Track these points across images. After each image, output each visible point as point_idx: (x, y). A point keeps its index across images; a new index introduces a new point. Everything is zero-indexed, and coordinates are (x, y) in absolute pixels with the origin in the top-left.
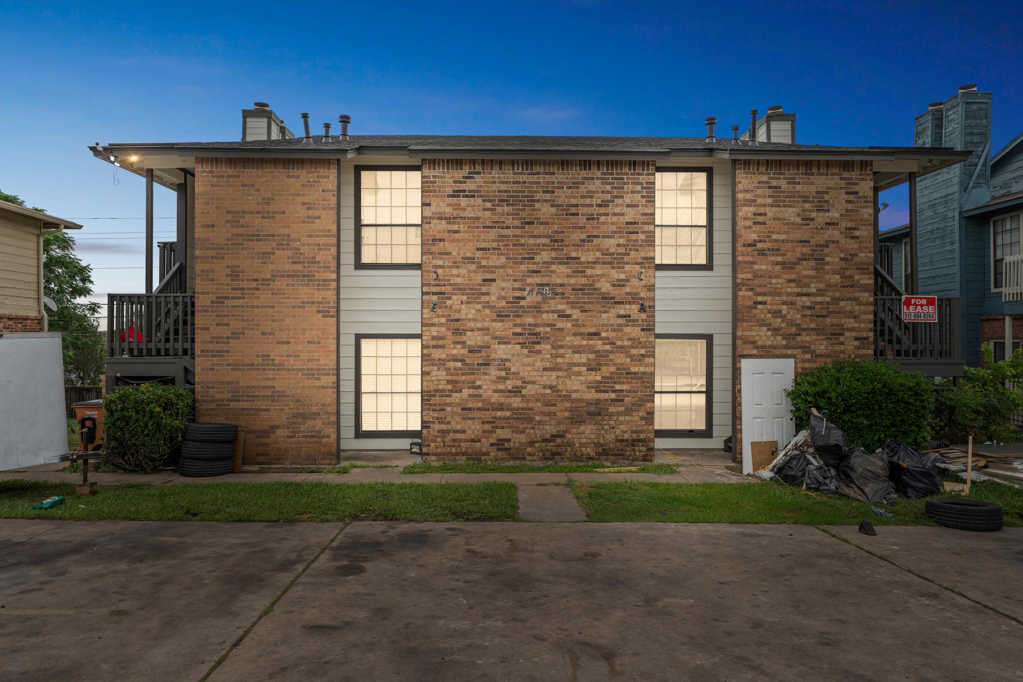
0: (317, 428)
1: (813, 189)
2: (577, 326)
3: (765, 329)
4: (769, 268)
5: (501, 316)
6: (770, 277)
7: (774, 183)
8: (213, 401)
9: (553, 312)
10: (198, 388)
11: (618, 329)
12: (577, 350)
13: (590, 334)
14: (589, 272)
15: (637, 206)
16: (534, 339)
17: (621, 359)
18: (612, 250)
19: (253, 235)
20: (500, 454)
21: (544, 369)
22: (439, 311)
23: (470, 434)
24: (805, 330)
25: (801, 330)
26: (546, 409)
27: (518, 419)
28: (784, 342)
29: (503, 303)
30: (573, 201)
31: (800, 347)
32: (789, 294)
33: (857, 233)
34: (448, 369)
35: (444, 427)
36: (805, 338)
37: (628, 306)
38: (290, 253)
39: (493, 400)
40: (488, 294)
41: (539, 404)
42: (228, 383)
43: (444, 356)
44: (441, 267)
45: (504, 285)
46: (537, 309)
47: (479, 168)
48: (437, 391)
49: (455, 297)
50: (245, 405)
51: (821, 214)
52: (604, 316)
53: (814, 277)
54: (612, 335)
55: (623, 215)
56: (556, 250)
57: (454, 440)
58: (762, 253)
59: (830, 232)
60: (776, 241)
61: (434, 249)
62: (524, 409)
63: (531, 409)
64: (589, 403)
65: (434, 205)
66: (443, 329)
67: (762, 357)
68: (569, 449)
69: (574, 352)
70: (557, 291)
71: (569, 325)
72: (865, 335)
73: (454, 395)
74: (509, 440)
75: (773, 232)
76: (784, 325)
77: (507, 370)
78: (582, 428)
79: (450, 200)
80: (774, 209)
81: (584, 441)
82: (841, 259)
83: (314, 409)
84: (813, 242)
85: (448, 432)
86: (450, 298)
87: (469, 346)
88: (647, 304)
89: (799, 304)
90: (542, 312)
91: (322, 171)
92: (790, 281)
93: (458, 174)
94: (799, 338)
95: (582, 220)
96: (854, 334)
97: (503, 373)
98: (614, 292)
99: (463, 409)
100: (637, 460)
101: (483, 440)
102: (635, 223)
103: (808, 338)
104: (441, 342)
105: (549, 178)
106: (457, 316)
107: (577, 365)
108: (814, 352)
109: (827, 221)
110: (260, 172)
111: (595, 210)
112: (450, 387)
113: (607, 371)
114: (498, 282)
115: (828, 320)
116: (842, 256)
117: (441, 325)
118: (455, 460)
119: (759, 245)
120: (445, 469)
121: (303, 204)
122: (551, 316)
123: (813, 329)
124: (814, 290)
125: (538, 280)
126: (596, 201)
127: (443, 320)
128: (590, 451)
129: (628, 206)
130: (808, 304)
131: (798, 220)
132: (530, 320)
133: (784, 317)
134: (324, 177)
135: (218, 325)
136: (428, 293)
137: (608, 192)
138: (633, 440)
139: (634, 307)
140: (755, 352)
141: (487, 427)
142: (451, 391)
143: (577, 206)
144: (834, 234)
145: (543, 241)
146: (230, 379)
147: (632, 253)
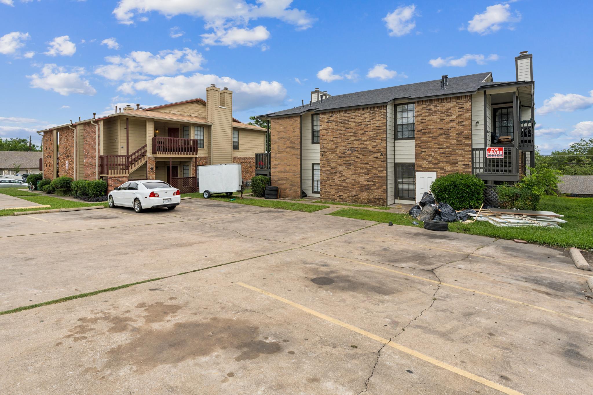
1: (444, 108)
2: (362, 160)
3: (425, 161)
4: (427, 139)
5: (340, 158)
6: (427, 142)
7: (429, 108)
8: (274, 180)
9: (354, 156)
10: (271, 177)
11: (374, 161)
12: (362, 168)
13: (365, 163)
14: (365, 143)
15: (380, 120)
16: (349, 165)
17: (375, 171)
18: (372, 136)
19: (282, 137)
20: (340, 200)
21: (352, 174)
22: (324, 156)
23: (332, 193)
24: (441, 161)
25: (439, 162)
26: (352, 187)
27: (345, 189)
28: (433, 166)
29: (341, 154)
30: (360, 121)
31: (440, 168)
32: (435, 148)
33: (464, 123)
34: (326, 174)
35: (325, 190)
36: (441, 164)
37: (377, 154)
38: (289, 141)
39: (338, 183)
40: (336, 151)
41: (351, 185)
43: (325, 170)
44: (324, 143)
45: (341, 148)
46: (350, 155)
47: (334, 113)
48: (323, 180)
49: (328, 152)
50: (280, 182)
51: (448, 117)
52: (370, 157)
53: (445, 142)
54: (372, 163)
55: (375, 124)
56: (355, 137)
57: (328, 195)
58: (424, 134)
59: (452, 124)
60: (429, 129)
61: (322, 138)
62: (346, 186)
63: (348, 186)
64: (365, 185)
65: (323, 125)
67: (424, 171)
68: (359, 200)
69: (361, 169)
70: (355, 150)
71: (359, 160)
72: (467, 163)
73: (328, 181)
74: (342, 196)
75: (428, 126)
76: (433, 160)
77: (342, 174)
78: (363, 193)
79: (327, 124)
80: (429, 117)
81: (364, 197)
82: (457, 134)
83: (295, 184)
84: (444, 128)
85: (327, 192)
86: (326, 153)
87: (332, 167)
88: (384, 153)
89: (439, 152)
90: (351, 156)
91: (297, 119)
92: (435, 143)
93: (328, 116)
94: (439, 165)
95: (363, 127)
96: (462, 163)
97: (341, 175)
98: (373, 149)
99: (330, 185)
100: (380, 205)
101: (335, 195)
102: (379, 126)
103: (443, 165)
104: (324, 166)
105: (353, 114)
106: (328, 158)
107: (361, 173)
108: (445, 170)
109: (451, 120)
110: (283, 120)
111: (367, 123)
112: (327, 179)
113: (371, 175)
114: (339, 147)
115: (451, 158)
116: (457, 133)
117: (324, 161)
119: (423, 131)
121: (292, 128)
123: (445, 161)
124: (445, 146)
125: (350, 146)
126: (367, 120)
128: (366, 201)
129: (377, 121)
130: (443, 152)
131: (439, 120)
132: (348, 159)
133: (433, 157)
135: (275, 161)
136: (321, 151)
137: (371, 117)
138: (379, 198)
139: (379, 154)
140: (422, 170)
141: (336, 191)
143: (361, 122)
144: (454, 124)
145: (351, 134)
146: (277, 175)
147: (378, 136)
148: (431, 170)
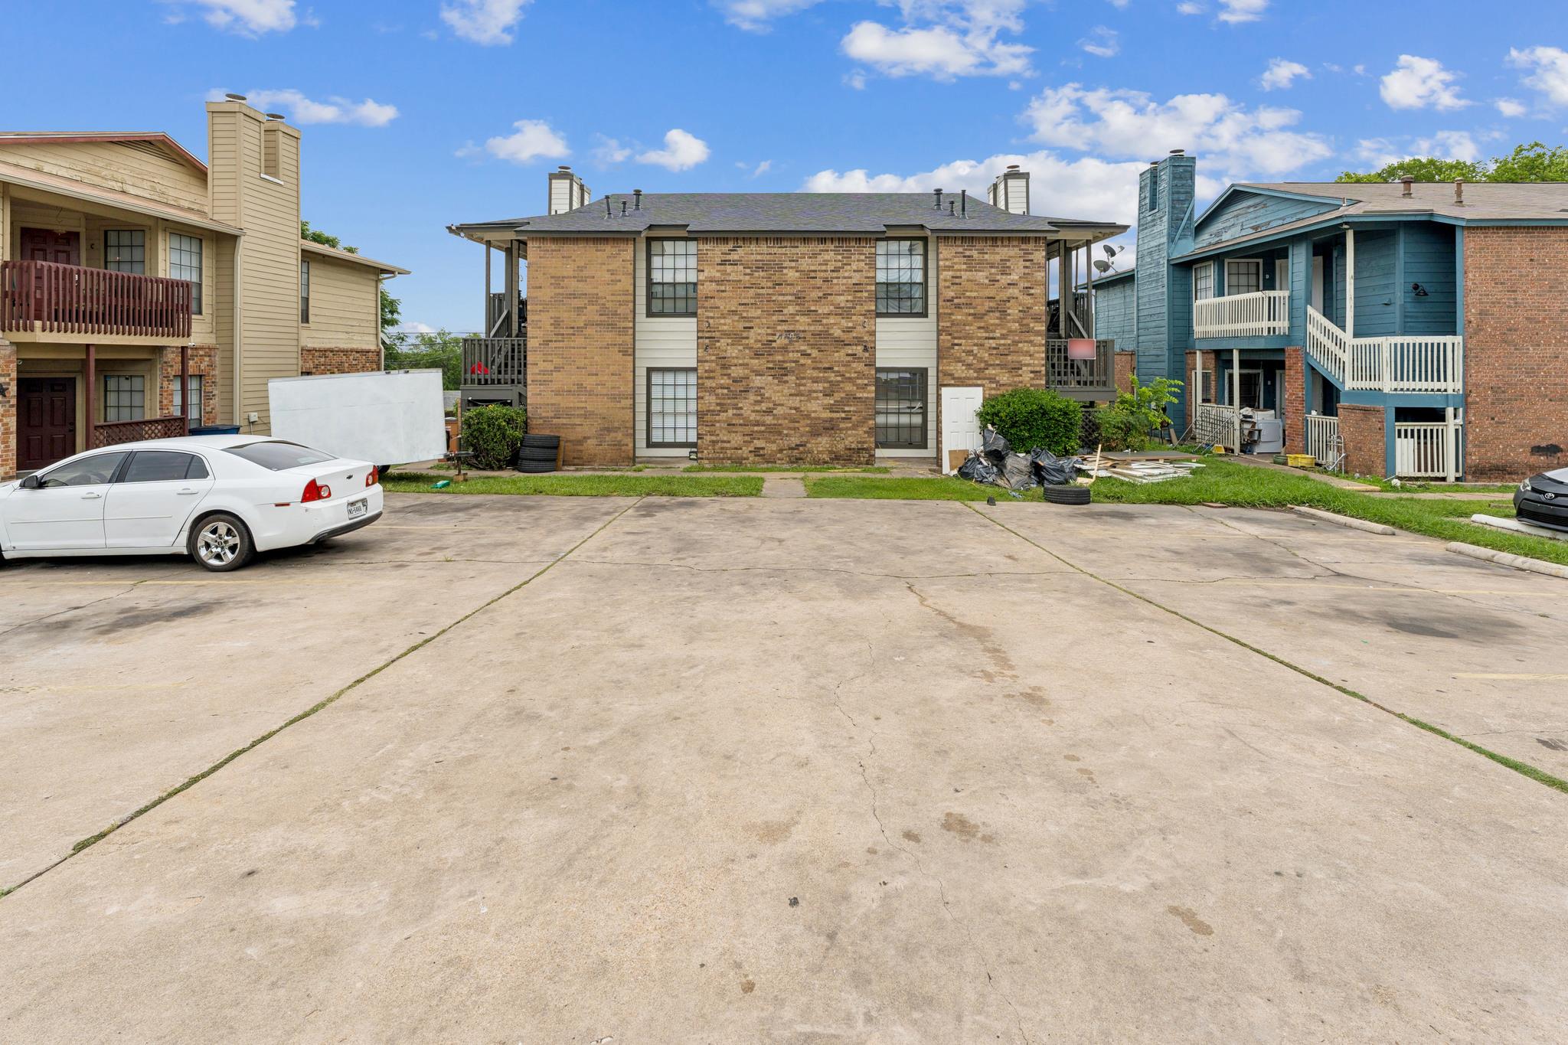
0: (619, 439)
1: (998, 258)
2: (816, 362)
3: (960, 364)
4: (964, 318)
5: (757, 355)
6: (964, 325)
7: (968, 253)
8: (540, 418)
9: (797, 351)
10: (529, 408)
11: (847, 364)
12: (815, 381)
13: (825, 368)
14: (825, 321)
15: (862, 271)
16: (783, 372)
17: (849, 387)
18: (842, 305)
19: (570, 294)
20: (757, 459)
21: (790, 395)
22: (710, 351)
23: (733, 444)
24: (991, 365)
25: (988, 366)
26: (792, 425)
27: (771, 432)
28: (975, 375)
29: (759, 345)
30: (813, 268)
31: (988, 379)
32: (980, 338)
33: (1032, 291)
34: (717, 395)
35: (714, 438)
36: (991, 371)
37: (854, 347)
38: (598, 307)
39: (751, 418)
40: (747, 338)
41: (787, 421)
42: (552, 404)
43: (714, 385)
44: (712, 318)
45: (759, 331)
46: (784, 349)
47: (740, 243)
48: (708, 411)
49: (722, 341)
50: (564, 421)
51: (1004, 277)
52: (836, 354)
53: (998, 325)
54: (842, 369)
55: (851, 278)
56: (799, 305)
57: (722, 448)
58: (958, 306)
59: (1011, 291)
60: (969, 297)
61: (706, 304)
62: (775, 425)
63: (780, 425)
64: (825, 421)
65: (706, 271)
66: (714, 365)
67: (958, 386)
68: (809, 455)
69: (813, 382)
70: (800, 336)
71: (810, 361)
72: (1038, 369)
73: (722, 414)
74: (763, 448)
75: (967, 291)
76: (975, 362)
77: (762, 395)
78: (820, 439)
79: (719, 268)
80: (968, 273)
81: (821, 449)
82: (1020, 311)
83: (616, 424)
84: (998, 298)
85: (717, 442)
86: (718, 341)
87: (734, 378)
88: (869, 345)
89: (988, 345)
90: (788, 352)
91: (622, 246)
92: (979, 328)
93: (725, 248)
94: (987, 372)
95: (819, 282)
96: (1030, 368)
97: (759, 398)
98: (844, 336)
99: (728, 425)
100: (861, 464)
101: (744, 448)
102: (860, 284)
103: (994, 372)
104: (711, 375)
105: (794, 250)
106: (724, 355)
107: (815, 392)
108: (998, 382)
109: (1009, 282)
110: (575, 247)
111: (829, 275)
112: (718, 408)
113: (838, 396)
114: (755, 329)
115: (1009, 358)
116: (1021, 309)
117: (712, 361)
118: (723, 463)
119: (956, 301)
120: (715, 469)
121: (608, 271)
122: (795, 354)
123: (998, 365)
124: (998, 335)
125: (785, 327)
126: (830, 267)
127: (713, 358)
128: (826, 457)
129: (854, 271)
130: (994, 345)
131: (987, 281)
132: (780, 358)
133: (975, 356)
134: (624, 251)
135: (544, 361)
136: (702, 338)
137: (840, 261)
138: (859, 449)
139: (859, 348)
140: (953, 382)
141: (747, 438)
142: (720, 411)
143: (815, 271)
144: (1014, 292)
145: (790, 298)
146: (554, 402)
147: (858, 307)
148: (971, 382)
